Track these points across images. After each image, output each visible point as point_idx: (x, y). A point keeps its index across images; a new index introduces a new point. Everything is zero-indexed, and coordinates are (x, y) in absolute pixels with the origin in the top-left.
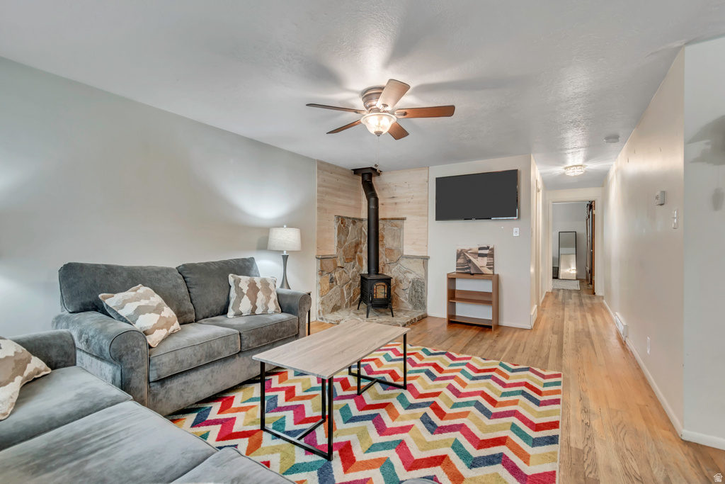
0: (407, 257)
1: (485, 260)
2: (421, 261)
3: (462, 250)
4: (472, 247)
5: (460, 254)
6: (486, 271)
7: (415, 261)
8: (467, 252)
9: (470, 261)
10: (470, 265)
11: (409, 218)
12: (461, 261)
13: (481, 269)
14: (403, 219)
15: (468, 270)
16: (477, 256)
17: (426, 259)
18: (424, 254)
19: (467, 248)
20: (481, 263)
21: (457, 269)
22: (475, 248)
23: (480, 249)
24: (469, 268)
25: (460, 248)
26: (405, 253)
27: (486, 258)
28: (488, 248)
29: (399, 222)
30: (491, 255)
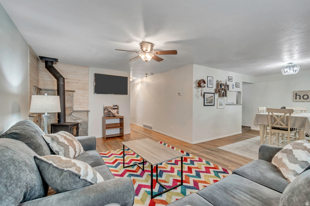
0: (76, 111)
1: (116, 111)
2: (86, 113)
3: (106, 107)
4: (110, 105)
5: (105, 109)
6: (116, 115)
7: (82, 113)
8: (108, 108)
9: (110, 111)
10: (110, 113)
11: (77, 91)
12: (106, 111)
13: (115, 114)
14: (74, 91)
15: (109, 115)
16: (113, 109)
17: (88, 112)
18: (86, 109)
19: (108, 106)
20: (114, 112)
21: (104, 115)
22: (112, 106)
23: (114, 106)
24: (110, 114)
25: (105, 106)
26: (74, 110)
27: (116, 110)
28: (117, 106)
29: (71, 93)
30: (118, 109)
